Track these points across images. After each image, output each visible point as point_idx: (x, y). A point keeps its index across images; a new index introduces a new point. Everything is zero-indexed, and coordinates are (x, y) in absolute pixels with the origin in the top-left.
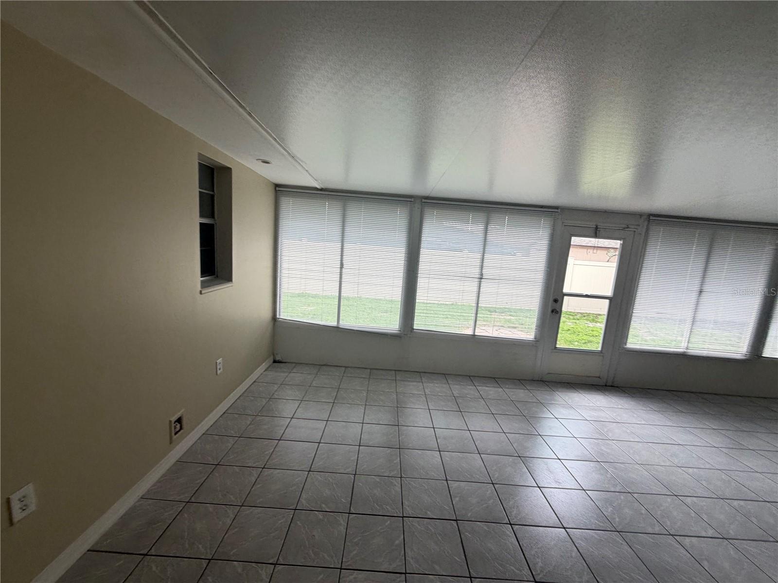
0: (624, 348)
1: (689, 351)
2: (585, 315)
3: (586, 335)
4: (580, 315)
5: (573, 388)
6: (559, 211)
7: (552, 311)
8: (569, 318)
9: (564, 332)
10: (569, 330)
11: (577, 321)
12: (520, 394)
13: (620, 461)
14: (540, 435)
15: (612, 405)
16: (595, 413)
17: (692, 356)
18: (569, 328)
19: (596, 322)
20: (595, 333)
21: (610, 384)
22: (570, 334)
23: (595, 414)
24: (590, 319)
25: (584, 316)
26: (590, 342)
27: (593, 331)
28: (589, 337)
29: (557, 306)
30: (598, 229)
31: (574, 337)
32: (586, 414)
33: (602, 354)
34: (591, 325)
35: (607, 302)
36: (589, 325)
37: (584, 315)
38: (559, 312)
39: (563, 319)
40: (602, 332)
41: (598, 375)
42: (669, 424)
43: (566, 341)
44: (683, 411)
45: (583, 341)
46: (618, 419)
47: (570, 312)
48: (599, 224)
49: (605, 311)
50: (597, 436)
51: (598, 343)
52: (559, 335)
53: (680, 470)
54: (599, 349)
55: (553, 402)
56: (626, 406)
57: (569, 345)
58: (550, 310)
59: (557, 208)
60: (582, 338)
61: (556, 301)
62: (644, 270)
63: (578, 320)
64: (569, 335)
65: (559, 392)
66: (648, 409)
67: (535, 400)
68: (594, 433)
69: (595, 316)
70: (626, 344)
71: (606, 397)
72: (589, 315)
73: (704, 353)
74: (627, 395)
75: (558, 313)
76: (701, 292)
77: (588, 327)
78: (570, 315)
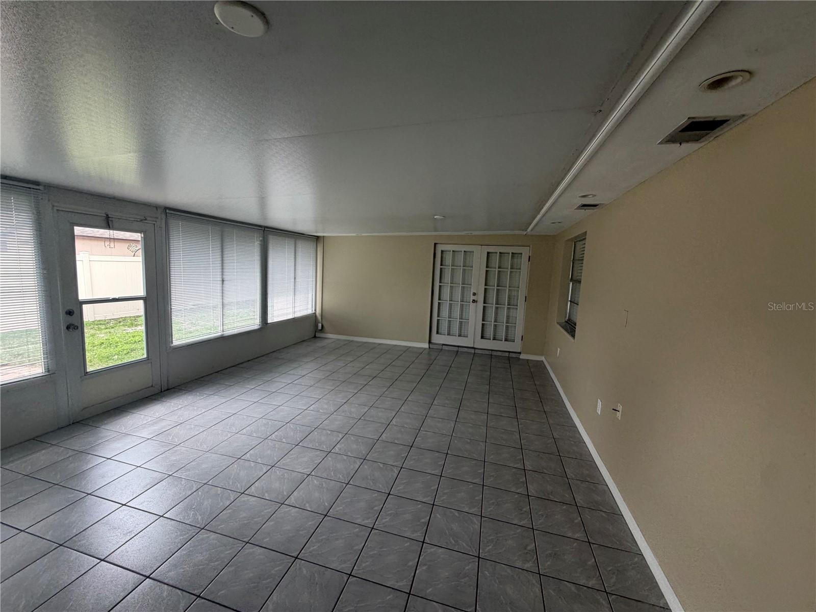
0: (170, 347)
1: (224, 333)
2: (121, 320)
3: (127, 343)
4: (113, 322)
5: (123, 411)
6: (41, 188)
7: (68, 328)
8: (99, 329)
9: (95, 348)
10: (103, 343)
11: (112, 330)
12: (42, 457)
13: (191, 460)
14: (90, 494)
15: (172, 409)
16: (156, 426)
17: (228, 336)
18: (102, 341)
19: (136, 326)
20: (137, 339)
21: (166, 388)
22: (105, 348)
23: (155, 428)
24: (127, 324)
25: (120, 322)
26: (132, 350)
27: (133, 337)
28: (130, 345)
29: (72, 320)
30: (110, 219)
31: (112, 350)
32: (145, 434)
33: (150, 361)
34: (130, 330)
35: (141, 302)
36: (128, 331)
37: (119, 320)
38: (79, 326)
39: (87, 332)
40: (144, 335)
41: (150, 385)
42: (224, 400)
43: (101, 359)
44: (231, 384)
45: (125, 352)
46: (181, 420)
47: (99, 321)
48: (109, 213)
49: (142, 312)
50: (163, 450)
51: (142, 349)
52: (88, 355)
53: (238, 435)
54: (145, 356)
55: (100, 441)
56: (186, 403)
57: (107, 361)
58: (63, 328)
59: (37, 183)
60: (123, 348)
61: (70, 313)
62: (172, 265)
63: (112, 328)
64: (104, 350)
65: (105, 424)
66: (205, 396)
67: (71, 453)
68: (158, 449)
69: (134, 319)
70: (172, 343)
71: (164, 403)
72: (125, 319)
73: (236, 331)
74: (184, 392)
75: (77, 328)
76: (223, 281)
77: (127, 333)
78: (101, 324)
